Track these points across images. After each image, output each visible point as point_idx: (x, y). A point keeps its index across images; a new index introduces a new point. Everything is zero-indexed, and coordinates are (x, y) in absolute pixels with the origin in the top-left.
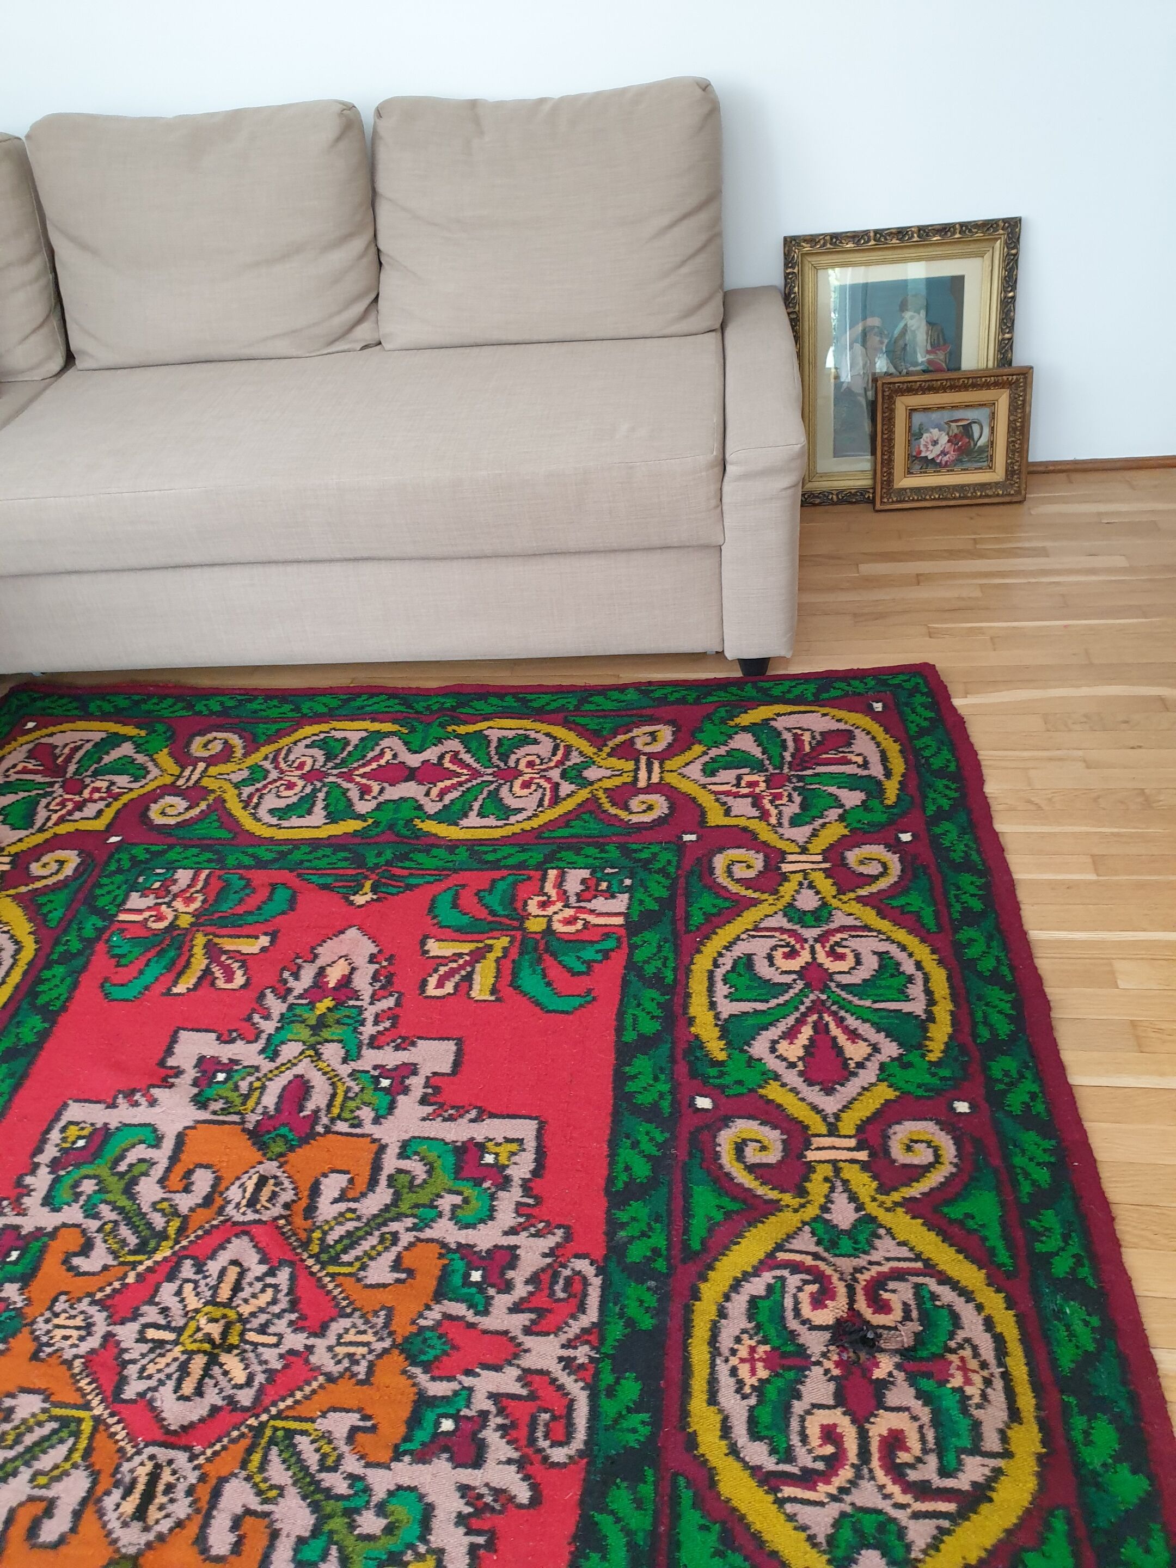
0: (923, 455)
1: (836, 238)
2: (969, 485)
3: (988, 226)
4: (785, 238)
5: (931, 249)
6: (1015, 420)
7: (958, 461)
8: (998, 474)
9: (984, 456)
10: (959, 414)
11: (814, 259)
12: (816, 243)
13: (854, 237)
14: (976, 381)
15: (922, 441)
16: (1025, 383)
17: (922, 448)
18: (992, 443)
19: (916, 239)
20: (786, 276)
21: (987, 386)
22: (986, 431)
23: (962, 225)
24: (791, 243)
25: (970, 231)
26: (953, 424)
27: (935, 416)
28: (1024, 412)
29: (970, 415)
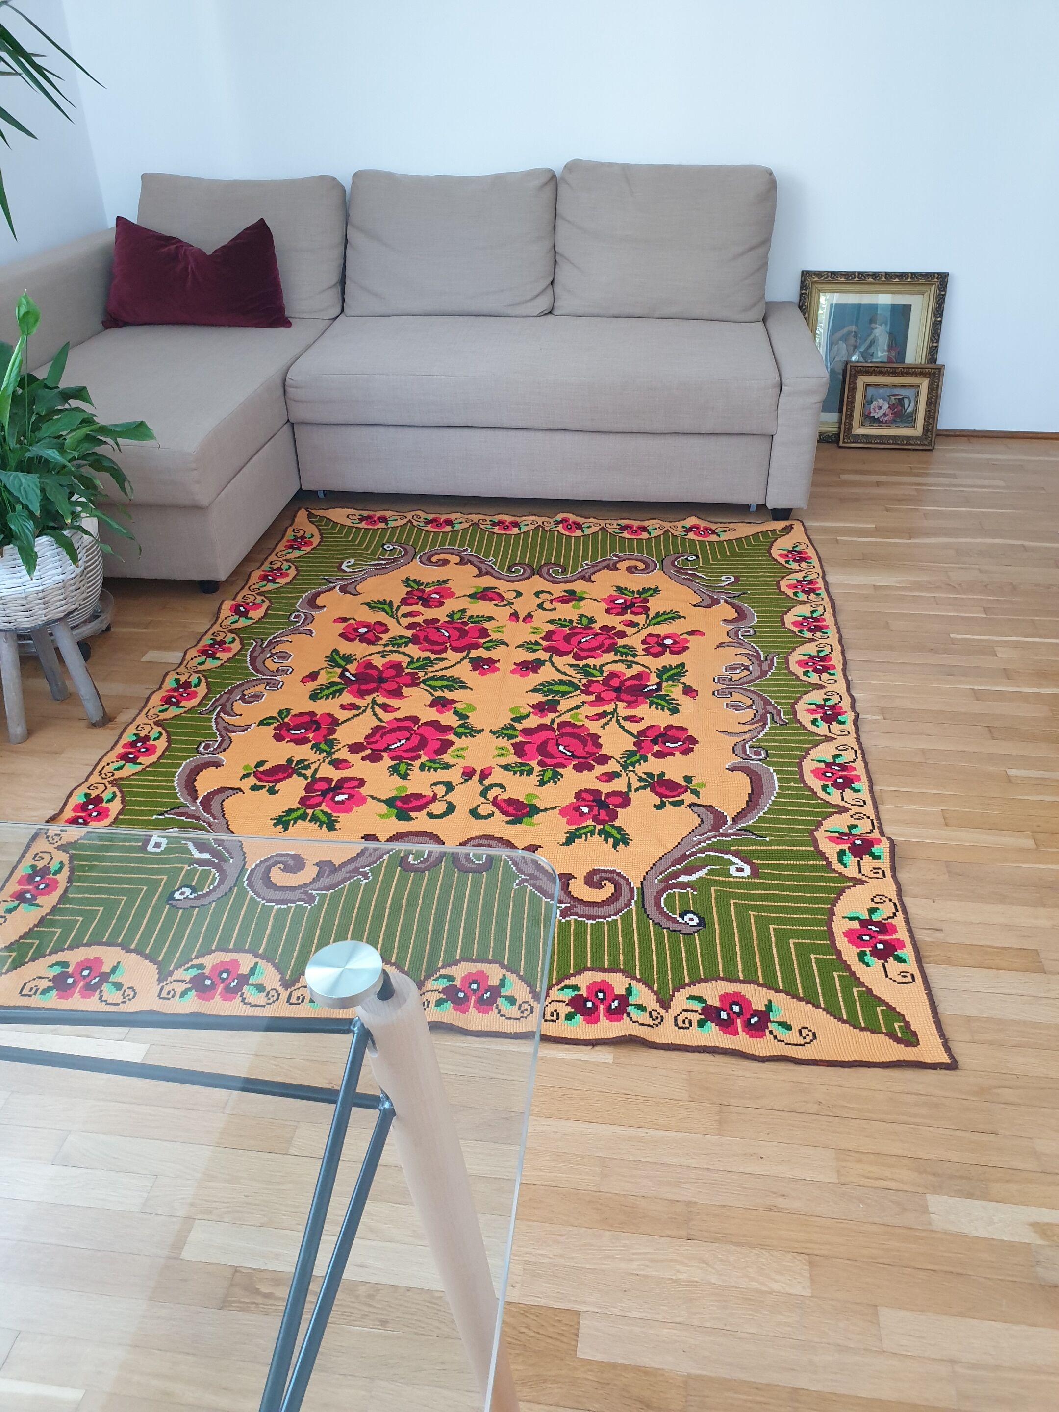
0: (872, 415)
1: (834, 274)
2: (899, 436)
3: (928, 276)
4: (803, 272)
5: (892, 286)
6: (932, 398)
7: (894, 421)
8: (918, 431)
9: (909, 420)
10: (896, 391)
11: (819, 286)
12: (822, 276)
13: (845, 275)
14: (909, 371)
15: (872, 406)
16: (939, 374)
17: (872, 410)
18: (915, 411)
19: (884, 279)
20: (801, 294)
21: (915, 374)
22: (913, 403)
23: (912, 273)
24: (805, 274)
25: (917, 278)
26: (893, 397)
27: (881, 391)
28: (937, 393)
29: (903, 392)
